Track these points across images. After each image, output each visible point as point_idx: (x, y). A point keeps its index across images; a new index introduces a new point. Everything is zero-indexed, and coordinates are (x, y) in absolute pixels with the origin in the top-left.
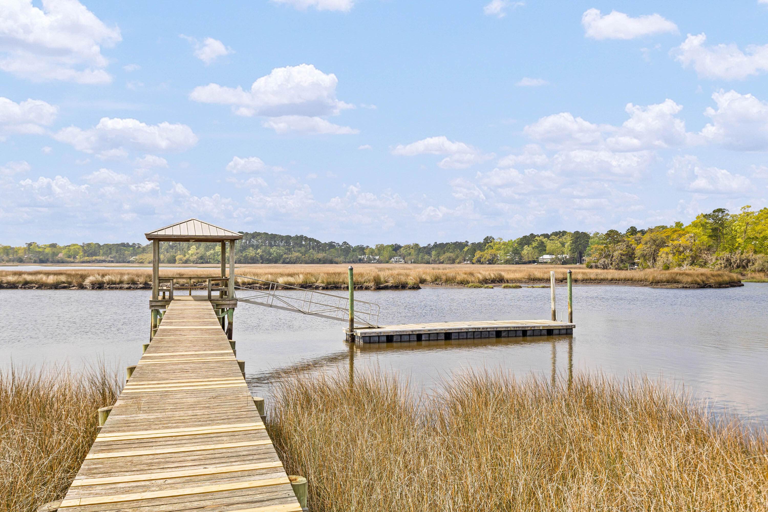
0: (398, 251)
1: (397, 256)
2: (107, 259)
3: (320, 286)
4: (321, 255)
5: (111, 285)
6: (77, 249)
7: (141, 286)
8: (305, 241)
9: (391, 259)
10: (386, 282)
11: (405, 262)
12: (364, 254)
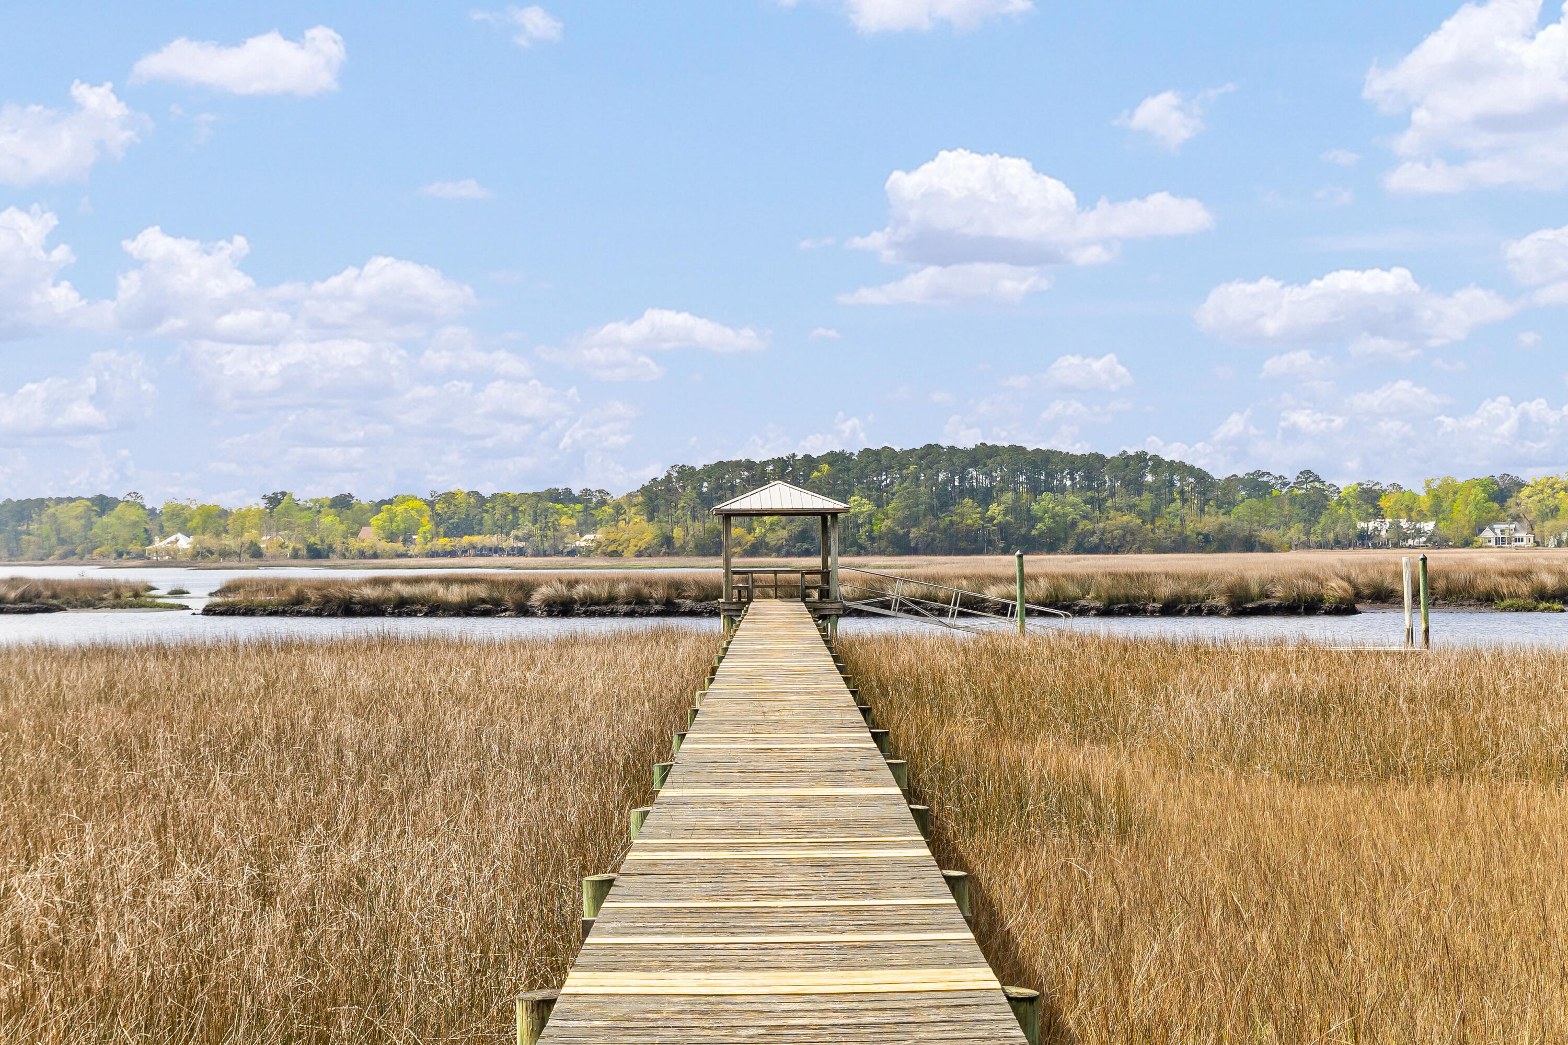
0: (1510, 502)
1: (1503, 521)
2: (504, 545)
3: (1092, 609)
4: (1211, 522)
5: (589, 606)
6: (413, 513)
7: (657, 607)
8: (1154, 471)
9: (1481, 531)
10: (1268, 597)
11: (1537, 544)
12: (1378, 514)
